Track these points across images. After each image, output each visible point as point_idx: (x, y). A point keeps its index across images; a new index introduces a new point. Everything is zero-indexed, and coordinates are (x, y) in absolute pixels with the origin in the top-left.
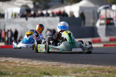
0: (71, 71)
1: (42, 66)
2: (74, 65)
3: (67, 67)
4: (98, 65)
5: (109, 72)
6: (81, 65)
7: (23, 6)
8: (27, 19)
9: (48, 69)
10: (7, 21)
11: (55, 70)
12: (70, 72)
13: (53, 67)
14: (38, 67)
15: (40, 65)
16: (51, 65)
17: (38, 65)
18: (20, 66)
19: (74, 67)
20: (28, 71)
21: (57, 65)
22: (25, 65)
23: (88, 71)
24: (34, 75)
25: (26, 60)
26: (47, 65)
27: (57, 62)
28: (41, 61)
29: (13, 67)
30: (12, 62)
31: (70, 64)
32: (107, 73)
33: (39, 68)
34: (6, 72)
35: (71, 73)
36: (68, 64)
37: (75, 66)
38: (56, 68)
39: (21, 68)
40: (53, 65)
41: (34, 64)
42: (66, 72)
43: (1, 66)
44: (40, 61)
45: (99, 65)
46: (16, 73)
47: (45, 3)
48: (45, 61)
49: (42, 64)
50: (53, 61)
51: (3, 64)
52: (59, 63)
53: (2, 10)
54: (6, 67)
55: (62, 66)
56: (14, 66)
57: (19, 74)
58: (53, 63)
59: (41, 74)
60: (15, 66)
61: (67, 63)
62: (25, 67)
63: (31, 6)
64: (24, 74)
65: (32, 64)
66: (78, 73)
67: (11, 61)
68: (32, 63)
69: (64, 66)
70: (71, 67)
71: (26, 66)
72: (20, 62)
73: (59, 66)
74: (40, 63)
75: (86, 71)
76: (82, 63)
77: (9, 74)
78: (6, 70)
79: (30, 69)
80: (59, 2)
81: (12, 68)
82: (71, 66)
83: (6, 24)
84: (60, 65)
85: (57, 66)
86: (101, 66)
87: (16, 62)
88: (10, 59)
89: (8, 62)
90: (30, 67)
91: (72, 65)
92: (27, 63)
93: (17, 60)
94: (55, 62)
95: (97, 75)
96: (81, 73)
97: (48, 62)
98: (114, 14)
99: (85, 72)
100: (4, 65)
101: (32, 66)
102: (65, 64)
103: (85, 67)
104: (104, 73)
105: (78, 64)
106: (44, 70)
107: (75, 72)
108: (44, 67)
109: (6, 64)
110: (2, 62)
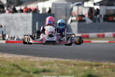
1: (12, 59)
2: (43, 58)
4: (65, 58)
5: (75, 65)
6: (49, 58)
9: (18, 61)
11: (24, 62)
12: (37, 65)
13: (22, 60)
14: (8, 60)
15: (10, 58)
16: (20, 58)
17: (8, 58)
19: (42, 60)
21: (27, 58)
23: (55, 64)
24: (4, 67)
26: (17, 58)
31: (38, 57)
32: (73, 66)
35: (39, 65)
40: (22, 58)
41: (5, 57)
42: (34, 65)
48: (15, 55)
49: (12, 57)
55: (30, 59)
58: (23, 56)
59: (10, 65)
61: (36, 56)
63: (5, 2)
65: (3, 57)
70: (39, 60)
79: (1, 62)
85: (26, 60)
86: (68, 60)
91: (41, 58)
94: (25, 55)
95: (62, 68)
98: (86, 11)
99: (52, 65)
101: (2, 59)
102: (34, 57)
104: (70, 66)
105: (46, 57)
106: (14, 62)
107: (42, 65)
108: (14, 59)
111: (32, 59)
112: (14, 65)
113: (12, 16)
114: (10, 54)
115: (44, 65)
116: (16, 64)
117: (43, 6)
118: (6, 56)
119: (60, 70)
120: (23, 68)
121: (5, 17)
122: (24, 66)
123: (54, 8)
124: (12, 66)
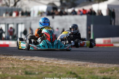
0: (98, 71)
1: (68, 65)
2: (102, 64)
3: (94, 66)
6: (108, 65)
7: (50, 4)
8: (53, 18)
9: (74, 69)
10: (33, 20)
11: (82, 70)
12: (96, 72)
13: (79, 66)
14: (64, 66)
15: (66, 64)
16: (77, 65)
17: (64, 64)
18: (46, 65)
19: (101, 67)
20: (54, 71)
21: (84, 65)
23: (116, 71)
24: (60, 75)
25: (52, 60)
26: (74, 64)
27: (84, 61)
29: (39, 66)
30: (38, 62)
31: (97, 64)
33: (65, 68)
34: (31, 72)
35: (98, 73)
36: (94, 64)
37: (102, 66)
38: (83, 67)
39: (47, 67)
40: (80, 64)
41: (61, 63)
42: (93, 72)
43: (26, 65)
44: (66, 61)
46: (41, 73)
47: (72, 1)
48: (71, 61)
49: (68, 63)
50: (79, 61)
51: (28, 63)
52: (86, 62)
53: (29, 8)
54: (31, 67)
55: (88, 66)
56: (39, 65)
58: (80, 62)
59: (67, 73)
60: (41, 65)
61: (94, 62)
62: (50, 66)
63: (58, 4)
64: (49, 74)
65: (58, 64)
66: (105, 73)
67: (36, 60)
68: (58, 62)
69: (90, 66)
70: (98, 67)
71: (52, 65)
72: (46, 61)
73: (86, 66)
75: (113, 71)
76: (110, 63)
77: (35, 74)
78: (31, 70)
79: (56, 69)
81: (37, 67)
82: (98, 66)
83: (33, 22)
84: (87, 65)
85: (84, 66)
87: (41, 61)
88: (36, 58)
89: (34, 61)
90: (56, 66)
91: (99, 65)
92: (53, 62)
93: (43, 60)
94: (82, 61)
96: (108, 73)
97: (74, 61)
100: (29, 64)
101: (58, 66)
102: (92, 64)
103: (113, 66)
105: (105, 63)
106: (71, 70)
107: (102, 72)
108: (70, 66)
109: (31, 63)
110: (27, 61)
112: (71, 73)
113: (66, 19)
114: (66, 60)
115: (104, 73)
116: (73, 72)
117: (99, 7)
121: (59, 20)
122: (82, 74)
124: (69, 74)
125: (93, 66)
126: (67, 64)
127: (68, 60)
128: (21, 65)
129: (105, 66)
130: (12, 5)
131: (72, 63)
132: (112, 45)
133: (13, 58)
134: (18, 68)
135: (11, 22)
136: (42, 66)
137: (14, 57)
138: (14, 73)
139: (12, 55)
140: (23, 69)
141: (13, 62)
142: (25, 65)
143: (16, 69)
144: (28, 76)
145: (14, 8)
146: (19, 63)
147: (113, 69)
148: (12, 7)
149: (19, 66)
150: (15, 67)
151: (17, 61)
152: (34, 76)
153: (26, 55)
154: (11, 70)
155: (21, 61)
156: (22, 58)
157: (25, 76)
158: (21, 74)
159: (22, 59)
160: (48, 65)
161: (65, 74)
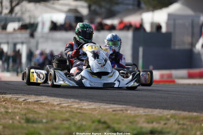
0: (143, 120)
1: (96, 110)
2: (150, 110)
4: (189, 111)
6: (161, 111)
7: (70, 11)
9: (106, 115)
10: (42, 37)
11: (117, 117)
12: (141, 122)
13: (114, 113)
14: (90, 112)
15: (93, 109)
16: (111, 110)
17: (90, 109)
18: (60, 109)
19: (149, 113)
20: (72, 118)
21: (122, 110)
22: (67, 109)
23: (172, 121)
24: (82, 125)
25: (70, 101)
26: (105, 109)
27: (122, 105)
28: (96, 103)
29: (48, 111)
30: (47, 104)
31: (142, 109)
33: (91, 114)
34: (35, 119)
35: (144, 122)
36: (139, 109)
37: (152, 112)
38: (119, 113)
39: (60, 112)
40: (114, 109)
41: (84, 107)
42: (135, 121)
43: (28, 109)
44: (93, 103)
45: (192, 112)
47: (108, 6)
48: (101, 104)
50: (114, 104)
51: (31, 106)
52: (125, 106)
53: (35, 18)
54: (35, 112)
55: (129, 112)
56: (49, 109)
57: (58, 122)
58: (115, 106)
59: (93, 122)
60: (51, 110)
61: (138, 107)
62: (67, 111)
63: (84, 11)
64: (65, 122)
65: (80, 108)
66: (154, 123)
67: (44, 102)
68: (79, 106)
69: (132, 112)
70: (144, 114)
71: (69, 109)
73: (125, 111)
74: (93, 106)
75: (168, 120)
76: (164, 108)
77: (41, 122)
78: (36, 116)
79: (76, 115)
80: (133, 5)
81: (46, 112)
82: (145, 112)
83: (40, 40)
84: (127, 110)
85: (121, 112)
86: (195, 114)
87: (52, 103)
88: (44, 98)
89: (40, 103)
90: (75, 111)
91: (147, 110)
92: (71, 105)
93: (55, 101)
94: (119, 104)
95: (185, 127)
96: (159, 123)
97: (107, 104)
99: (166, 122)
100: (33, 108)
101: (79, 111)
102: (134, 108)
103: (168, 113)
104: (198, 125)
105: (156, 108)
106: (99, 117)
107: (150, 122)
108: (99, 112)
109: (35, 106)
110: (29, 103)
111: (132, 111)
112: (99, 122)
115: (152, 123)
116: (103, 120)
118: (86, 105)
119: (181, 131)
120: (116, 126)
122: (118, 124)
123: (172, 22)
124: (96, 123)
125: (137, 112)
126: (95, 108)
127: (95, 102)
128: (19, 108)
129: (155, 113)
130: (6, 11)
131: (102, 107)
132: (174, 82)
133: (7, 98)
134: (14, 113)
135: (4, 41)
136: (54, 111)
137: (8, 96)
138: (7, 120)
139: (5, 94)
140: (22, 115)
141: (6, 103)
142: (26, 109)
143: (12, 114)
144: (30, 125)
145: (9, 16)
146: (17, 106)
147: (169, 116)
148: (6, 14)
149: (16, 110)
150: (10, 111)
151: (12, 103)
152: (40, 126)
153: (28, 94)
154: (2, 115)
155: (20, 103)
156: (22, 98)
157: (25, 125)
158: (20, 122)
159: (21, 100)
160: (63, 109)
161: (90, 123)
